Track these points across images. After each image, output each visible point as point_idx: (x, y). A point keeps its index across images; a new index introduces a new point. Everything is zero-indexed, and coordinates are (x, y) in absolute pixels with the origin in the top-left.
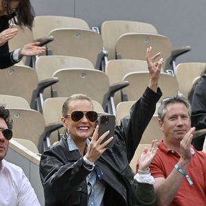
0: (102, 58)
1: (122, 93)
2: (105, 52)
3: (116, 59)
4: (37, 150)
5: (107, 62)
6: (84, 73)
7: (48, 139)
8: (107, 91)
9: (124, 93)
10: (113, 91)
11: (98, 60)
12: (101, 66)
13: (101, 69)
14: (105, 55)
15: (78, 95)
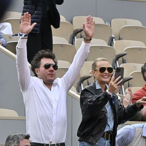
0: (112, 39)
1: (123, 59)
2: (113, 36)
3: (120, 39)
4: (76, 90)
5: (114, 42)
6: (102, 48)
7: (82, 85)
8: (114, 58)
9: (124, 59)
10: (118, 58)
11: (109, 41)
12: (111, 44)
13: (111, 46)
14: (113, 38)
15: (102, 58)
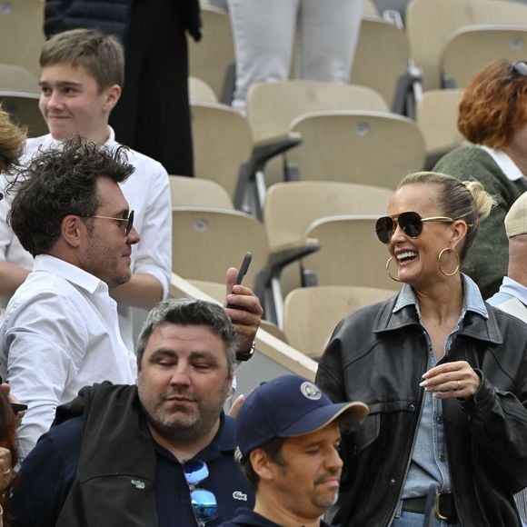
2: (415, 72)
3: (443, 86)
7: (275, 284)
13: (405, 113)
14: (415, 79)
